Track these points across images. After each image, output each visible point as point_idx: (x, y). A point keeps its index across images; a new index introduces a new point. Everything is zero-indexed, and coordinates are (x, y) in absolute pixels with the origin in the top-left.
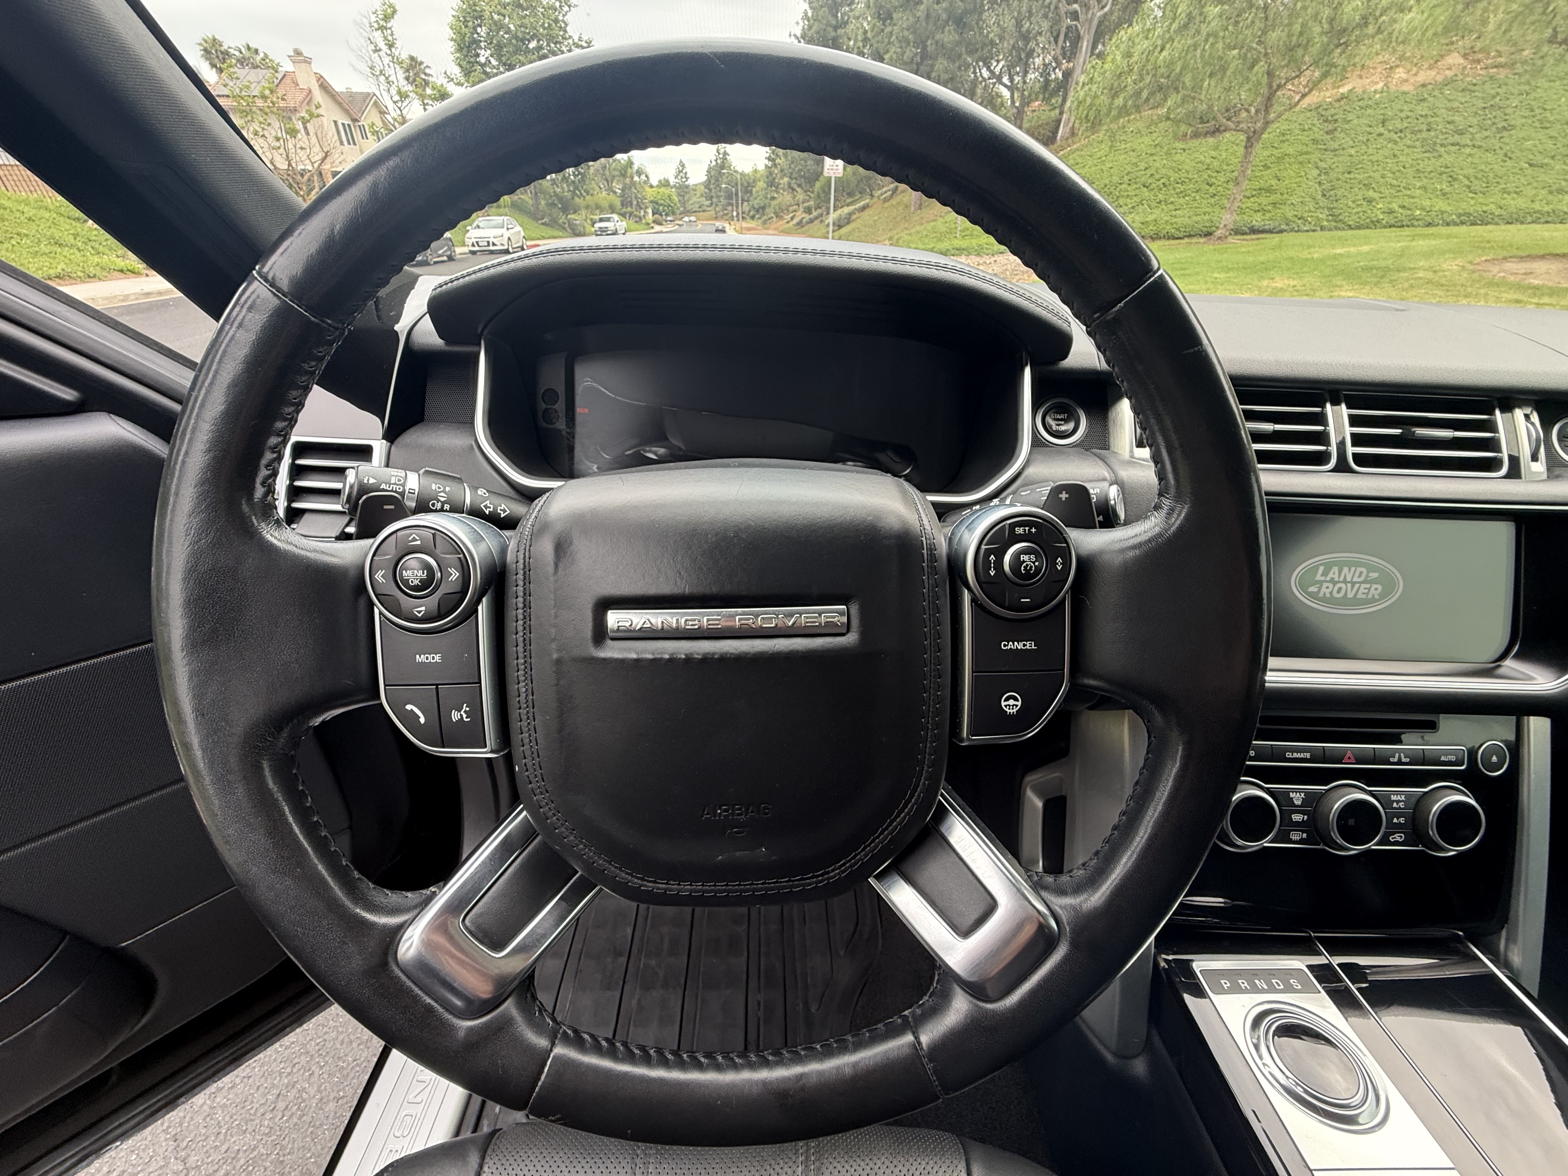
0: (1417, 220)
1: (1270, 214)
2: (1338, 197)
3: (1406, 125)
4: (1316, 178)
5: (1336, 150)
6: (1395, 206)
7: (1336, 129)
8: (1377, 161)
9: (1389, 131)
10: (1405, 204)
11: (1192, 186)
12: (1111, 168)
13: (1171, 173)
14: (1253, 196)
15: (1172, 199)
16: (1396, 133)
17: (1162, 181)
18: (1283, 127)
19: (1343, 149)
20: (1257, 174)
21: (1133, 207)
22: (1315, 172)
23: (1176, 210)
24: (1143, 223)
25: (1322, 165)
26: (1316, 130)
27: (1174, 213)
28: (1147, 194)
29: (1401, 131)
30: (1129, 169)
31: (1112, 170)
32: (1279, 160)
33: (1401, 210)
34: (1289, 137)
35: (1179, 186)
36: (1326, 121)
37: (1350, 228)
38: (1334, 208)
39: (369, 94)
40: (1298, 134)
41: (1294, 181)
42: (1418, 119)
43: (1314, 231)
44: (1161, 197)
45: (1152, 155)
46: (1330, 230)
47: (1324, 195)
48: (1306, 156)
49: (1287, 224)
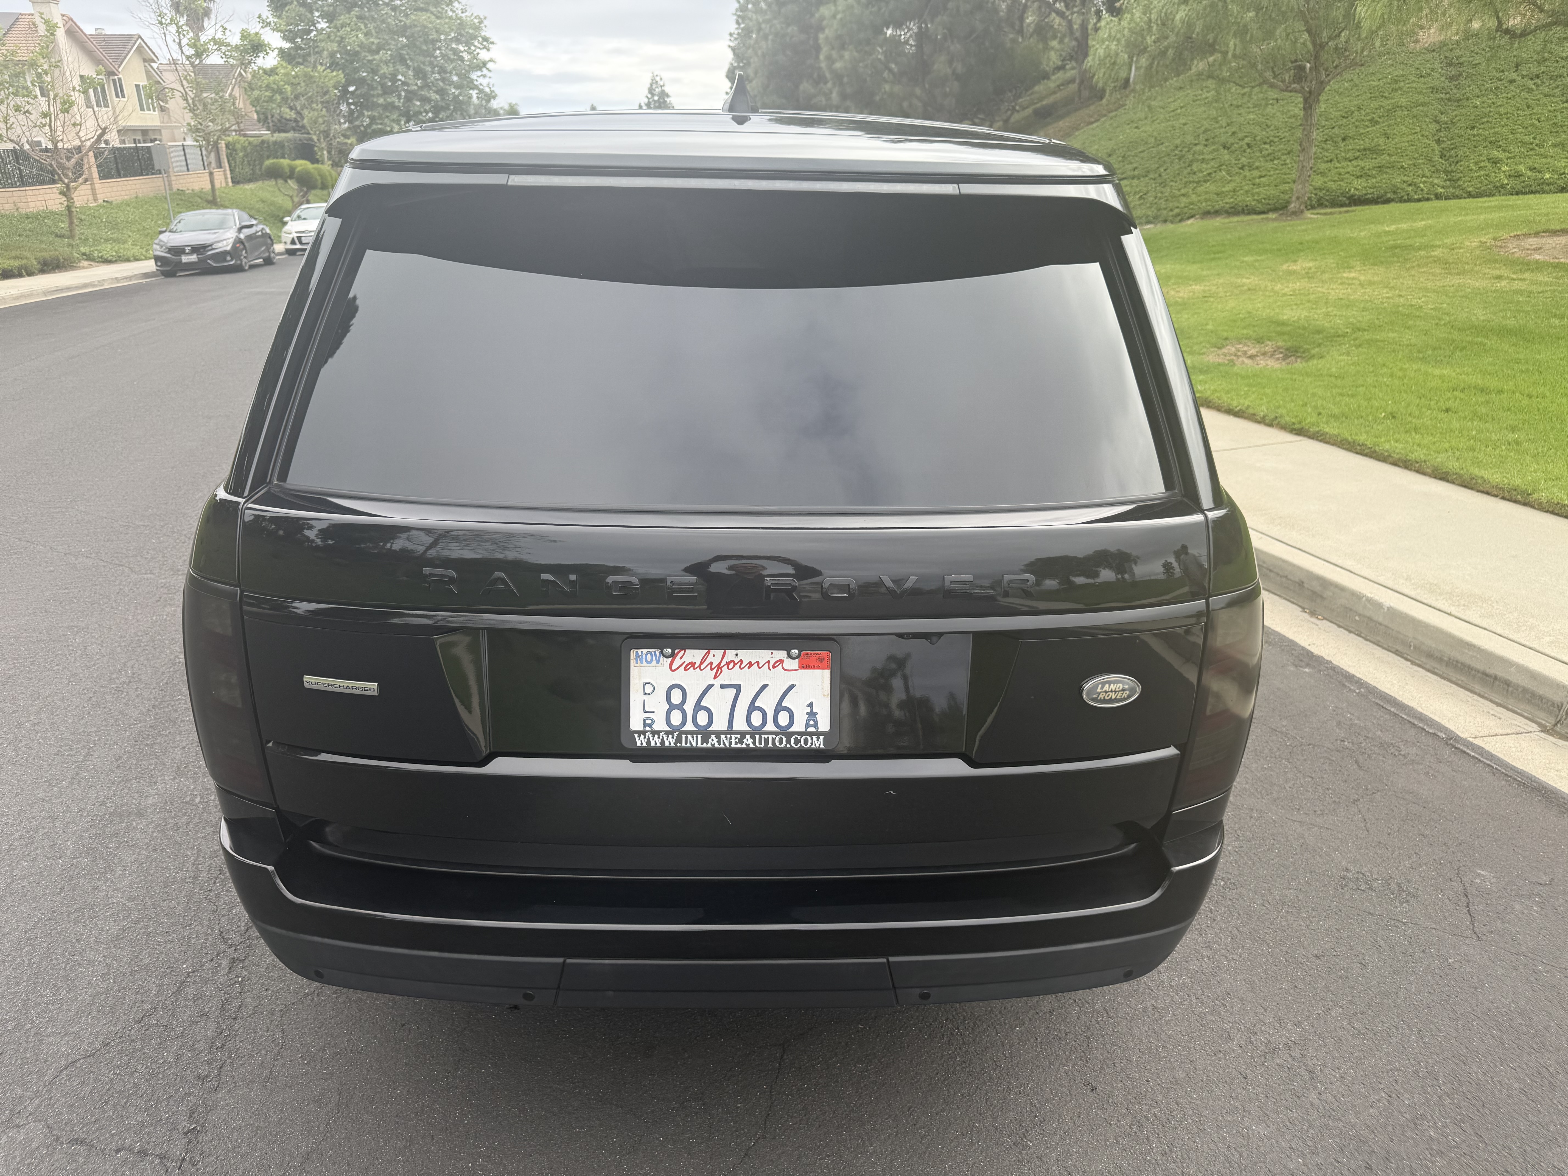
0: (1548, 185)
1: (1374, 180)
2: (1459, 158)
3: (1543, 69)
4: (1434, 136)
5: (1459, 101)
6: (1522, 168)
7: (1461, 75)
8: (1506, 113)
9: (1523, 77)
10: (1536, 165)
11: (1282, 146)
12: (1185, 124)
13: (1257, 130)
14: (1356, 158)
15: (1257, 164)
16: (1532, 79)
17: (1247, 140)
18: (1396, 73)
19: (1467, 99)
20: (1362, 131)
21: (1209, 174)
22: (1434, 127)
23: (1261, 177)
24: (1218, 194)
25: (1444, 118)
26: (1437, 75)
27: (1257, 180)
28: (1227, 157)
29: (1538, 76)
30: (1207, 126)
31: (1186, 128)
32: (1390, 113)
33: (1529, 173)
34: (1402, 84)
35: (1267, 146)
36: (1450, 64)
37: (1470, 195)
38: (1452, 171)
39: (130, 37)
40: (1413, 82)
41: (1405, 139)
42: (1557, 62)
43: (1428, 199)
44: (1244, 160)
45: (1238, 107)
46: (1447, 198)
47: (1442, 156)
48: (1421, 108)
49: (1395, 193)
